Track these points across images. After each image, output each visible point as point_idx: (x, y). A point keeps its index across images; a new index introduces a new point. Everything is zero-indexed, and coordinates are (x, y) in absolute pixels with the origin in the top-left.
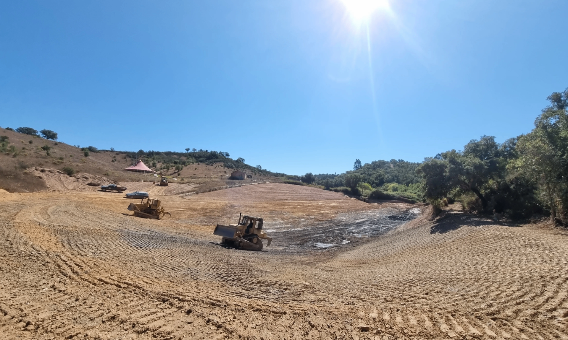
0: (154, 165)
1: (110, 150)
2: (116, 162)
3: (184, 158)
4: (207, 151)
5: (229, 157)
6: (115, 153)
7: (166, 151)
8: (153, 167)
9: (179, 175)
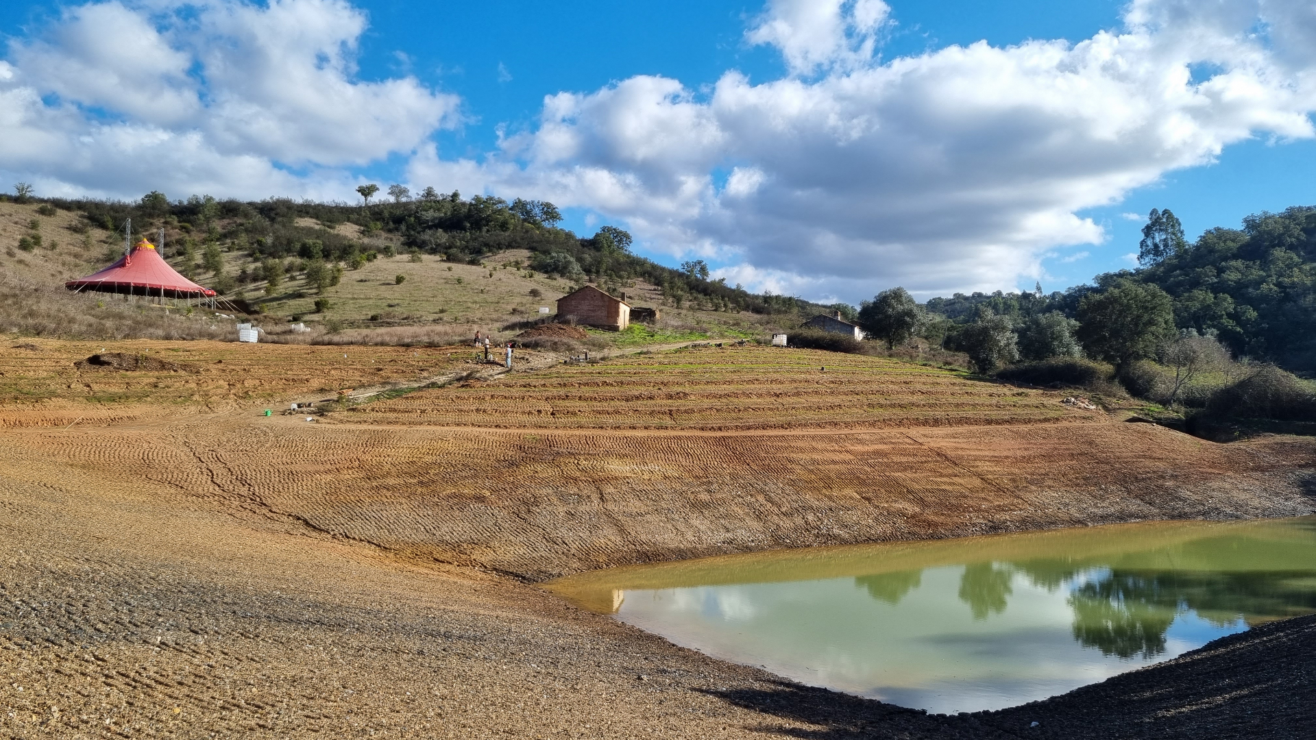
0: (211, 264)
1: (14, 193)
2: (36, 251)
3: (348, 231)
4: (455, 195)
5: (559, 225)
6: (36, 207)
7: (268, 199)
8: (207, 267)
9: (320, 307)
